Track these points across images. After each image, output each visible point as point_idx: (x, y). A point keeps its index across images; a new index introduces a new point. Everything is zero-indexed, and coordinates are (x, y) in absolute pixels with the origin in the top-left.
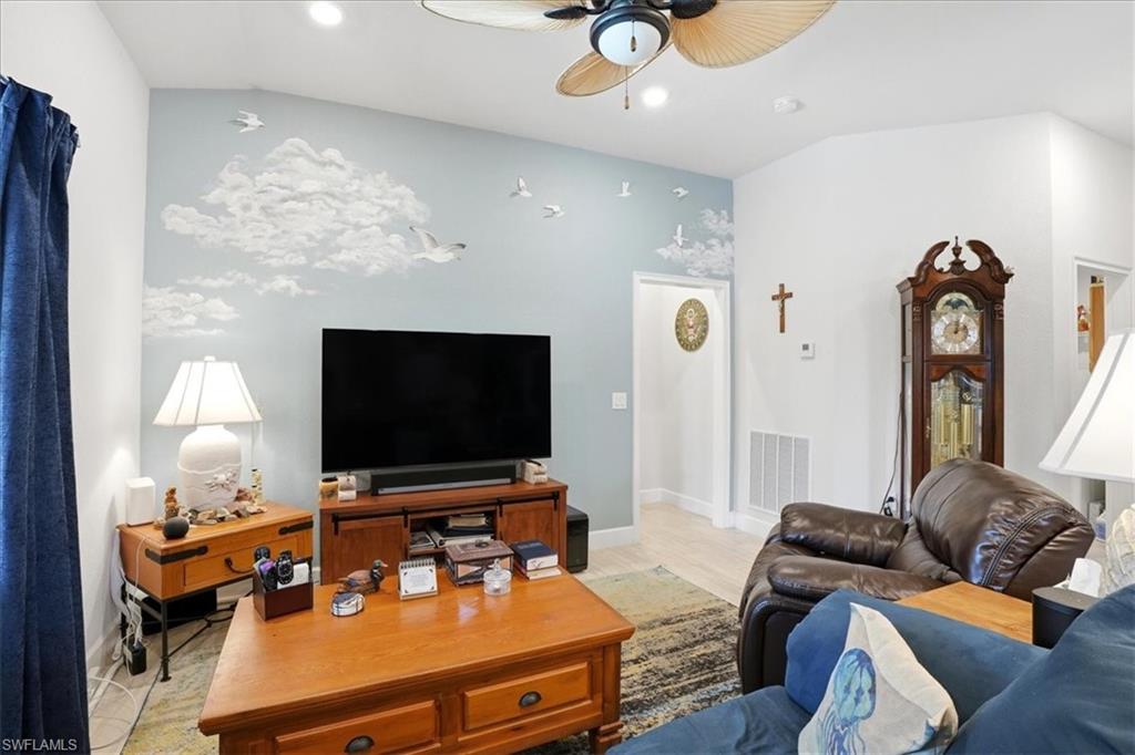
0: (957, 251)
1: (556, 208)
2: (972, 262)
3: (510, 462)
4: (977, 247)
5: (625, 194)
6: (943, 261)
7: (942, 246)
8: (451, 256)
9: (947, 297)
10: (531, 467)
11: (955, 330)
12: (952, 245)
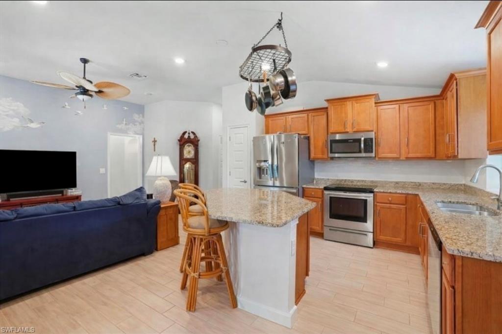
0: (189, 134)
1: (79, 112)
2: (192, 136)
3: (62, 190)
4: (193, 133)
5: (105, 108)
6: (186, 136)
7: (186, 132)
8: (39, 126)
9: (187, 144)
10: (69, 191)
11: (189, 152)
12: (188, 132)
